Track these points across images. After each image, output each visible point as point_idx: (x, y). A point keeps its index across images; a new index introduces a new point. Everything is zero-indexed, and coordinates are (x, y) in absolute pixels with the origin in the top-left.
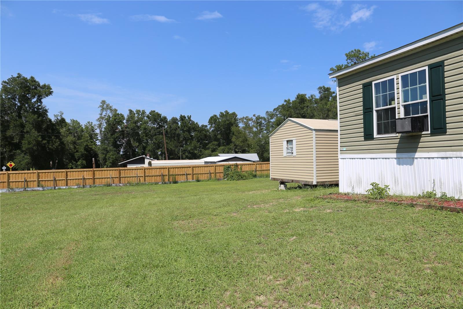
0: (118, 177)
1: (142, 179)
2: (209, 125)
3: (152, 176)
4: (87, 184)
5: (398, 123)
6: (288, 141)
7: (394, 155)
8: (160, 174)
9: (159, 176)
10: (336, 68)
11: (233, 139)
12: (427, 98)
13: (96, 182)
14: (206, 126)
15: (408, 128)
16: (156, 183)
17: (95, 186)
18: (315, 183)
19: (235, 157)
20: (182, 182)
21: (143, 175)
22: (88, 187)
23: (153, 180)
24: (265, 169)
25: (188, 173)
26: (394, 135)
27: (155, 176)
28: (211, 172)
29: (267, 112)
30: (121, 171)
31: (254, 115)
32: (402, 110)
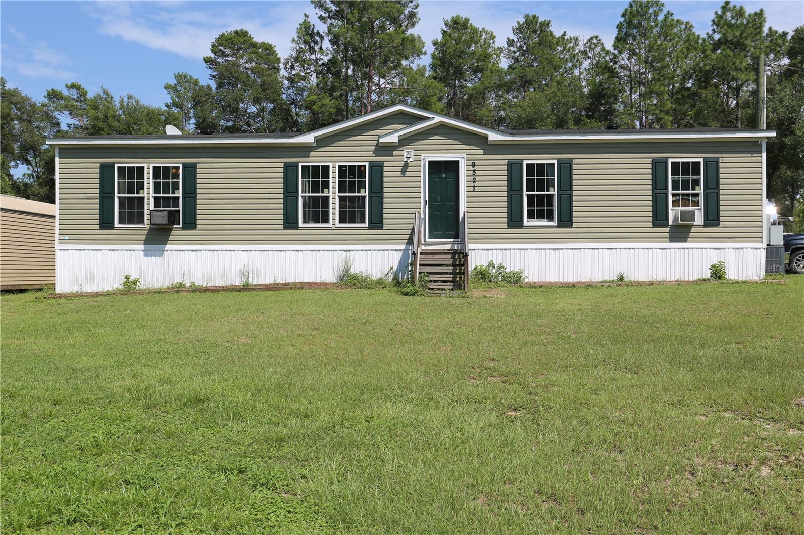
5: (146, 214)
12: (179, 194)
26: (141, 226)
32: (152, 201)
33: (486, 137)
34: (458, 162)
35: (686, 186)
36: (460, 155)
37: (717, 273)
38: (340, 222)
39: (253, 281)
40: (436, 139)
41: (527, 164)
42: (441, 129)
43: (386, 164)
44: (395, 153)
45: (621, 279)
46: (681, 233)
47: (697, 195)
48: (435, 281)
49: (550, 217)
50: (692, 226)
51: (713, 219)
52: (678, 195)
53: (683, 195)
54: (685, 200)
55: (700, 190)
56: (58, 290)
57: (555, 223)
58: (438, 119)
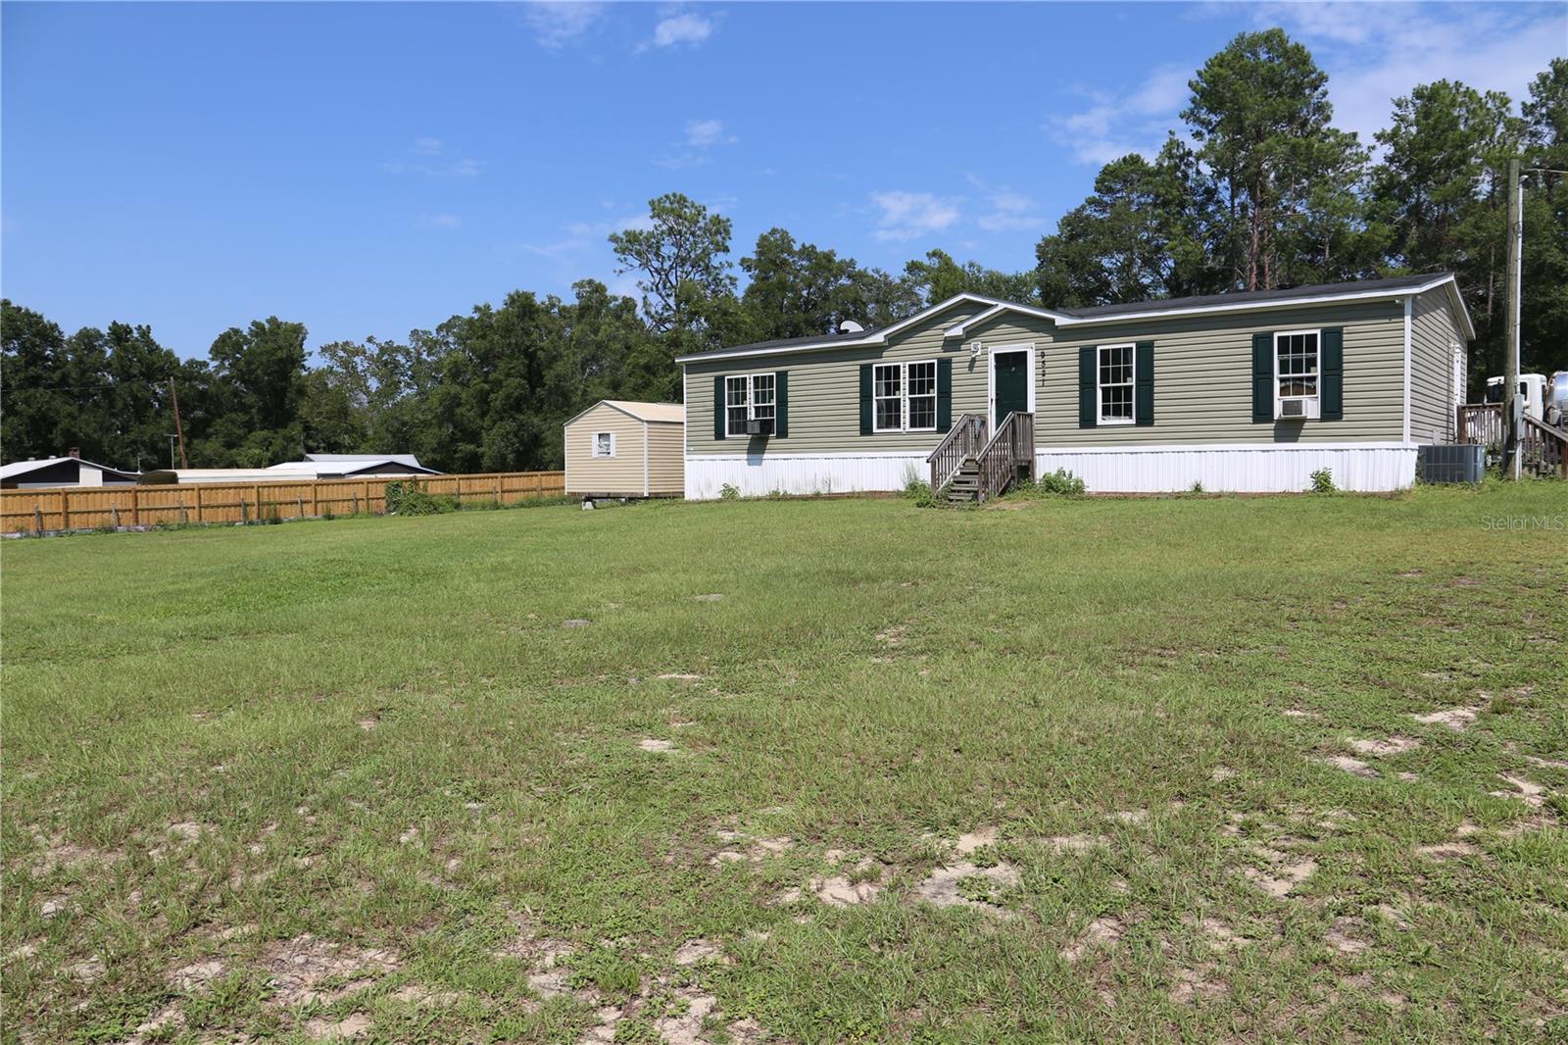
0: (130, 510)
1: (193, 515)
2: (213, 359)
3: (218, 507)
4: (48, 527)
5: (749, 424)
6: (600, 435)
7: (745, 456)
8: (237, 500)
9: (236, 506)
10: (624, 237)
11: (304, 410)
12: (774, 403)
13: (71, 523)
14: (205, 364)
15: (757, 430)
16: (231, 524)
17: (72, 533)
18: (646, 495)
19: (392, 463)
20: (290, 521)
21: (196, 505)
22: (52, 534)
23: (221, 515)
24: (478, 489)
25: (303, 499)
26: (745, 436)
27: (224, 506)
28: (359, 496)
29: (415, 332)
30: (139, 494)
31: (370, 340)
32: (753, 410)
33: (1053, 321)
34: (1026, 353)
35: (1297, 368)
36: (1028, 345)
37: (1322, 482)
38: (912, 426)
39: (835, 490)
40: (1004, 328)
41: (1101, 351)
42: (1008, 317)
43: (954, 360)
44: (963, 347)
45: (1198, 488)
46: (1290, 429)
47: (1314, 379)
48: (959, 491)
49: (1128, 413)
50: (1304, 420)
51: (1332, 410)
52: (1288, 379)
53: (1294, 379)
54: (1298, 386)
55: (1317, 372)
56: (687, 498)
57: (1133, 421)
58: (1002, 305)
